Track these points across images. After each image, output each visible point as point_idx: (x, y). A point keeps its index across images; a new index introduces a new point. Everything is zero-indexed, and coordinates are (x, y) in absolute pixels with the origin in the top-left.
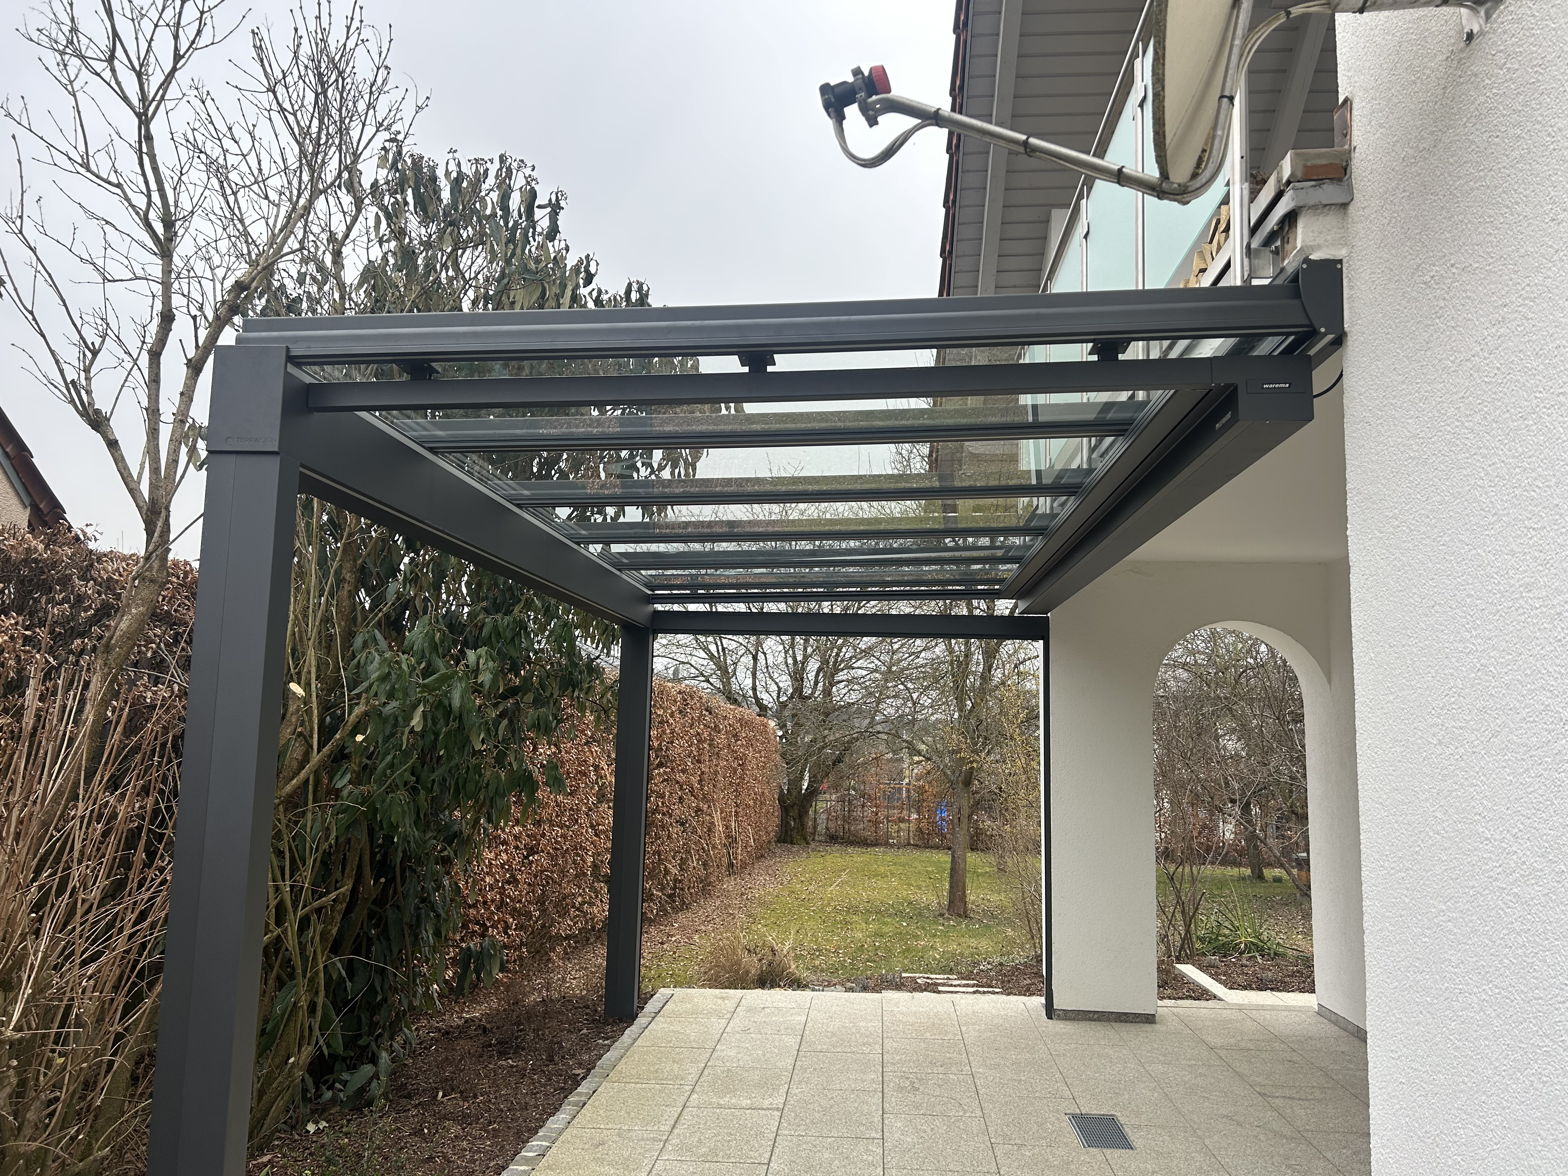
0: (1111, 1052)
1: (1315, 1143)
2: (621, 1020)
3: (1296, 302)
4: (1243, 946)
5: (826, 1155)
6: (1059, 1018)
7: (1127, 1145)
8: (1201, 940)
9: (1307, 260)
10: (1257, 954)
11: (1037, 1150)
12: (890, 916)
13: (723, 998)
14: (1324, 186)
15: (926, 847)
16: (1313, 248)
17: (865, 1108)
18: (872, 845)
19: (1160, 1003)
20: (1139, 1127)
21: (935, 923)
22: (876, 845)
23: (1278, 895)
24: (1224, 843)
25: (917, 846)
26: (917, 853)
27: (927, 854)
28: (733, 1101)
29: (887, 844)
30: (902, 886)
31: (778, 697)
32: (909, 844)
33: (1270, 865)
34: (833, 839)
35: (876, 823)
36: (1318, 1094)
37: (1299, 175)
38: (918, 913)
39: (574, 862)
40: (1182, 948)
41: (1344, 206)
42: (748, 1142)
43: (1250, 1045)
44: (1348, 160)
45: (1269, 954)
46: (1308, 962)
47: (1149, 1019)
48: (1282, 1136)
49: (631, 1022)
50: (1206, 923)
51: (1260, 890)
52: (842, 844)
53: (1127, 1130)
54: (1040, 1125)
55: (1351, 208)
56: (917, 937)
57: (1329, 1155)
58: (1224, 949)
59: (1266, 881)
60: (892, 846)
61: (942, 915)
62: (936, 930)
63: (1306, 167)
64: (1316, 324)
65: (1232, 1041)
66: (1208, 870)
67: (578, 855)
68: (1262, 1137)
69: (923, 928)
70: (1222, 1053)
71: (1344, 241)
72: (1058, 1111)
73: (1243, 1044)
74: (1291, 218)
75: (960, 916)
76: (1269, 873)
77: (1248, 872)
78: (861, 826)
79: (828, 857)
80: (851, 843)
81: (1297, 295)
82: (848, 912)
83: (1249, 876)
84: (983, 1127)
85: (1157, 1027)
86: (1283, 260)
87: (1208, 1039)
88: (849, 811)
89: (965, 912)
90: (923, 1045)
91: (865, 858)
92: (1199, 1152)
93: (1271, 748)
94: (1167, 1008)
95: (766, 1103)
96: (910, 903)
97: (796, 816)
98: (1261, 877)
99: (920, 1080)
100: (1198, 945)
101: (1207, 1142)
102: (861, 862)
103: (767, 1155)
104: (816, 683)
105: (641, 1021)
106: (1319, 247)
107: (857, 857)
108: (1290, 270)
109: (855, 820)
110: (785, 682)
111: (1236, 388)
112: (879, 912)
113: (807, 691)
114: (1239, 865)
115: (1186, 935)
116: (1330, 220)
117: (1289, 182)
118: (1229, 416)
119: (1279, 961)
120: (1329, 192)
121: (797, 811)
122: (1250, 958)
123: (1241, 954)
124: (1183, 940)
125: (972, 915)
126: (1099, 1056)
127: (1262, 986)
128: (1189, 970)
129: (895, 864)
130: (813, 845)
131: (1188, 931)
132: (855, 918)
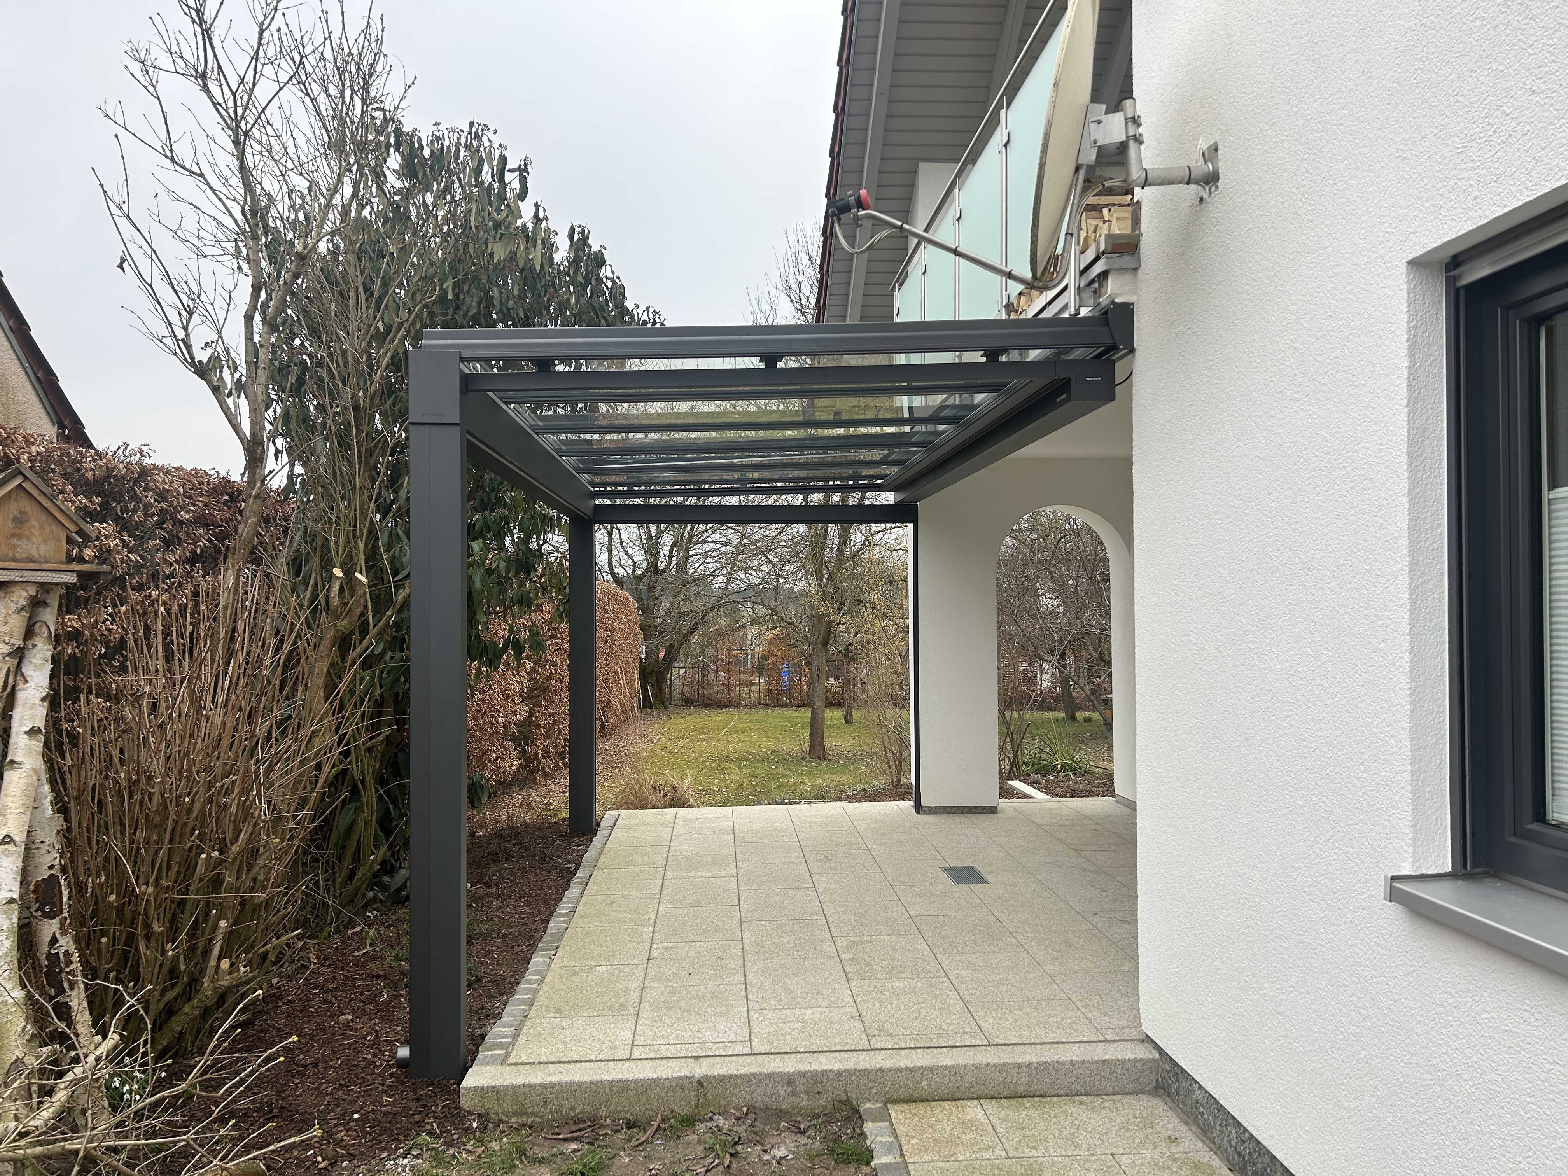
0: (967, 832)
1: (1110, 873)
2: (584, 834)
3: (1106, 329)
4: (1059, 766)
5: (778, 898)
6: (926, 813)
7: (984, 881)
8: (1027, 764)
9: (1113, 303)
10: (1071, 773)
11: (923, 888)
12: (758, 761)
13: (662, 815)
14: (1124, 257)
15: (775, 706)
16: (1118, 295)
17: (797, 872)
18: (726, 707)
19: (1000, 801)
20: (991, 872)
21: (799, 765)
22: (729, 706)
23: (1088, 732)
24: (1041, 692)
25: (767, 705)
26: (769, 711)
27: (778, 711)
28: (698, 874)
29: (739, 705)
30: (762, 738)
31: (633, 571)
32: (760, 704)
33: (1083, 709)
34: (688, 702)
35: (728, 686)
36: (1113, 848)
37: (1110, 249)
38: (783, 759)
39: (491, 722)
40: (1011, 769)
41: (1136, 269)
42: (719, 895)
43: (1067, 823)
44: (1138, 241)
45: (1080, 773)
46: (1110, 777)
47: (993, 810)
48: (1089, 871)
49: (594, 833)
50: (1029, 751)
51: (1071, 728)
52: (697, 706)
53: (983, 874)
54: (923, 875)
55: (1140, 272)
56: (786, 776)
57: (1119, 879)
58: (1044, 771)
59: (1078, 722)
60: (744, 706)
61: (803, 759)
62: (802, 770)
63: (1114, 244)
64: (1118, 343)
65: (1054, 821)
66: (1029, 715)
67: (492, 716)
68: (1075, 872)
69: (790, 769)
70: (1046, 828)
71: (1134, 291)
72: (934, 867)
73: (1061, 823)
74: (1104, 275)
75: (819, 758)
76: (1080, 715)
77: (1063, 715)
78: (715, 690)
79: (688, 718)
80: (706, 706)
81: (1107, 323)
82: (720, 761)
83: (1063, 718)
84: (883, 877)
85: (999, 815)
86: (1100, 297)
87: (1037, 821)
88: (703, 677)
89: (824, 756)
90: (827, 835)
91: (723, 717)
92: (1033, 882)
93: (1084, 605)
94: (1004, 804)
95: (724, 873)
96: (773, 751)
97: (654, 682)
98: (1073, 718)
99: (831, 855)
100: (1024, 768)
101: (1038, 877)
102: (720, 721)
103: (737, 901)
104: (671, 557)
105: (602, 833)
106: (1120, 295)
107: (715, 717)
108: (1103, 305)
109: (709, 684)
110: (640, 557)
111: (1070, 379)
112: (748, 759)
113: (662, 565)
114: (1055, 710)
115: (1014, 759)
116: (1127, 278)
117: (1103, 253)
118: (1065, 396)
119: (1088, 776)
120: (1127, 261)
121: (655, 678)
122: (1065, 776)
123: (1058, 773)
124: (1012, 764)
125: (829, 757)
126: (958, 834)
127: (1075, 794)
128: (1017, 784)
129: (751, 721)
130: (671, 708)
131: (1016, 756)
132: (728, 765)
